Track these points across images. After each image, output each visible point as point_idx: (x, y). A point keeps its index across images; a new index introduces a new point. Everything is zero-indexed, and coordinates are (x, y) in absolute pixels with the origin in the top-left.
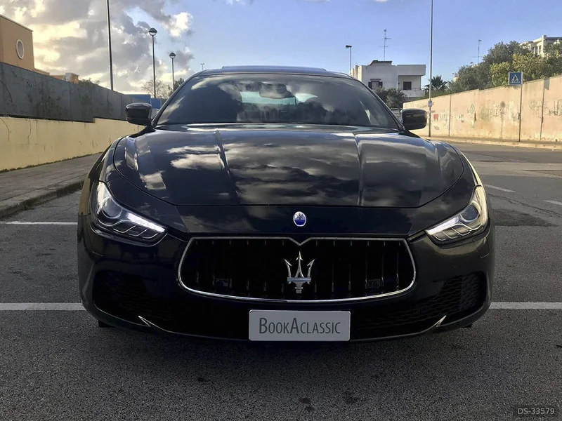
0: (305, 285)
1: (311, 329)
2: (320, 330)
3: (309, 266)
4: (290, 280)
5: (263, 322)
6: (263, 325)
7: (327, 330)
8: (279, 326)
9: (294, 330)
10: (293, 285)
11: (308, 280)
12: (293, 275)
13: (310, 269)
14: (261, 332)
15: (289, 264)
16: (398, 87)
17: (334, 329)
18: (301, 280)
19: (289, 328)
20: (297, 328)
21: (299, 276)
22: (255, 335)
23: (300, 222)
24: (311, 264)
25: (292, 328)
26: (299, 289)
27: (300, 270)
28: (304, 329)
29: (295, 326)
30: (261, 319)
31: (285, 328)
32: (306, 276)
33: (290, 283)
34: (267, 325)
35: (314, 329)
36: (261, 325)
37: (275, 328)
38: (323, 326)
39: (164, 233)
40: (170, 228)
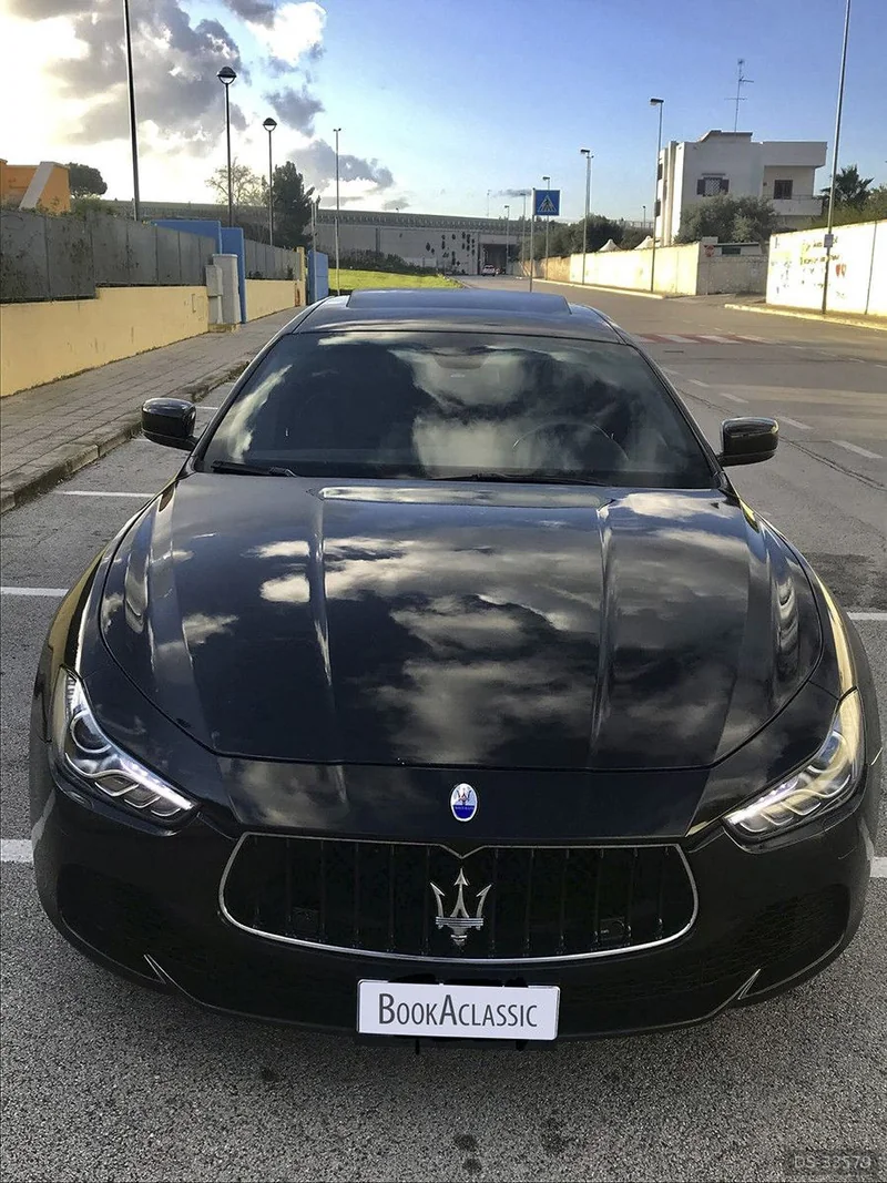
0: (471, 931)
1: (479, 1018)
2: (498, 1019)
3: (480, 897)
4: (440, 921)
5: (386, 1001)
6: (387, 1008)
7: (511, 1020)
8: (417, 1010)
9: (448, 1019)
10: (448, 931)
11: (479, 923)
12: (447, 913)
13: (482, 902)
14: (382, 1021)
15: (438, 891)
17: (525, 1017)
18: (464, 923)
19: (437, 1014)
20: (452, 1014)
21: (460, 915)
22: (369, 1023)
23: (464, 811)
24: (483, 893)
25: (444, 1014)
26: (460, 937)
27: (460, 904)
28: (467, 1016)
30: (382, 996)
31: (430, 1014)
32: (473, 915)
33: (440, 927)
34: (394, 1008)
35: (486, 1018)
36: (382, 1008)
37: (410, 1014)
38: (504, 1011)
39: (192, 812)
40: (203, 805)
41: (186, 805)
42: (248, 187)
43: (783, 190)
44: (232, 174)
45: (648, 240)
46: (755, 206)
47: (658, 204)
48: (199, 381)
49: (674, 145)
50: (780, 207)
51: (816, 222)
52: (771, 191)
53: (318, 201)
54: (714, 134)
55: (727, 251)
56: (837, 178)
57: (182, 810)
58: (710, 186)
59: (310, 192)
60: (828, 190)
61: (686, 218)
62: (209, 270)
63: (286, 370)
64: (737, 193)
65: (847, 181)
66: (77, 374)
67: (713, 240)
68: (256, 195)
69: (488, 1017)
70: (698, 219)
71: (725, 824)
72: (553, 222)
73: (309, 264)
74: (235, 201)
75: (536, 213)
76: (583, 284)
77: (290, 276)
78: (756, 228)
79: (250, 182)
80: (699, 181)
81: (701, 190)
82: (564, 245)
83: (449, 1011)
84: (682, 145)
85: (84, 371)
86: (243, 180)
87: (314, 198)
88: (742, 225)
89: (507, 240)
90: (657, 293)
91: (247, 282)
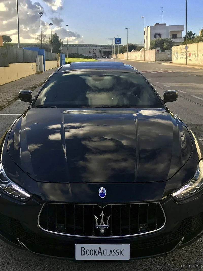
0: (105, 229)
1: (108, 254)
2: (114, 254)
3: (108, 219)
4: (97, 226)
5: (83, 249)
6: (83, 251)
7: (117, 254)
8: (92, 252)
9: (100, 254)
10: (99, 229)
11: (107, 226)
12: (99, 224)
13: (108, 220)
14: (82, 255)
15: (96, 218)
16: (169, 37)
17: (121, 253)
18: (103, 226)
19: (97, 252)
20: (101, 252)
21: (102, 224)
22: (78, 256)
23: (102, 195)
24: (108, 218)
25: (99, 252)
26: (102, 231)
27: (102, 221)
28: (105, 253)
29: (100, 251)
30: (82, 248)
31: (95, 252)
32: (106, 224)
33: (97, 228)
34: (85, 251)
35: (110, 253)
36: (82, 251)
37: (90, 252)
38: (115, 251)
39: (30, 198)
40: (33, 195)
41: (29, 196)
42: (46, 39)
43: (175, 36)
44: (42, 36)
45: (143, 49)
46: (168, 40)
47: (145, 40)
48: (34, 85)
49: (148, 27)
50: (174, 40)
51: (183, 43)
52: (172, 37)
53: (63, 42)
54: (157, 24)
55: (162, 51)
56: (187, 33)
57: (28, 197)
58: (157, 36)
59: (61, 40)
60: (185, 36)
61: (151, 43)
62: (36, 59)
63: (55, 82)
64: (163, 37)
65: (190, 34)
66: (3, 85)
67: (159, 48)
68: (48, 41)
69: (111, 253)
70: (154, 44)
71: (172, 196)
72: (119, 45)
73: (61, 57)
74: (43, 43)
75: (115, 43)
76: (128, 59)
77: (56, 60)
78: (169, 45)
79: (46, 38)
80: (154, 35)
81: (155, 37)
82: (123, 50)
83: (100, 252)
84: (150, 27)
85: (5, 84)
86: (44, 38)
87: (61, 41)
88: (165, 45)
89: (109, 50)
90: (146, 61)
91: (46, 61)
